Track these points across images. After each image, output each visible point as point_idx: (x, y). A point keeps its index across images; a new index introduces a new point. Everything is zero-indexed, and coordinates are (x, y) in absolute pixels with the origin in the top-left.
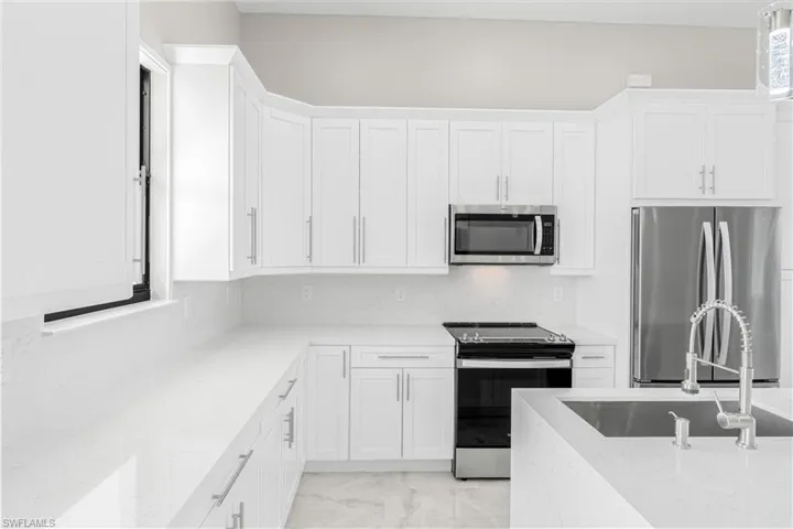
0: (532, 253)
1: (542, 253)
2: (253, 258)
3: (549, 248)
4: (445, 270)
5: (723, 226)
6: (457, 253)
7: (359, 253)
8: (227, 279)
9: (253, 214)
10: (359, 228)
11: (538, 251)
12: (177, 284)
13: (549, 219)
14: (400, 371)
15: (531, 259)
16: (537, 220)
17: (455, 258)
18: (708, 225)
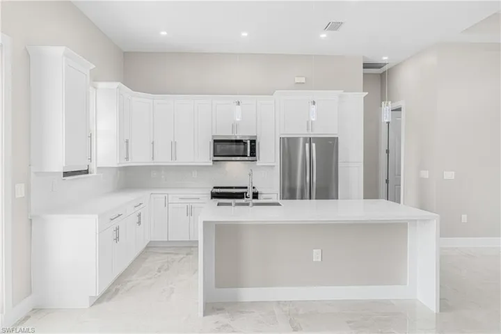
0: (247, 156)
1: (251, 156)
2: (127, 158)
3: (253, 153)
4: (211, 164)
6: (214, 156)
7: (174, 156)
8: (117, 166)
9: (127, 142)
10: (174, 145)
11: (249, 155)
12: (98, 168)
13: (253, 142)
14: (188, 204)
15: (246, 158)
16: (249, 142)
17: (214, 158)
18: (307, 144)
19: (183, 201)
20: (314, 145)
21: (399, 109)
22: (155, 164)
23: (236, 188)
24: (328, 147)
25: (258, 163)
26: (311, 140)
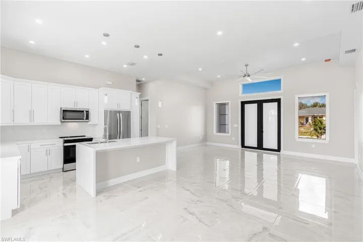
0: (83, 119)
3: (87, 118)
4: (60, 123)
6: (63, 119)
11: (85, 118)
13: (87, 112)
14: (47, 148)
15: (83, 121)
16: (85, 112)
17: (63, 121)
18: (118, 114)
19: (43, 147)
20: (121, 114)
21: (148, 100)
22: (15, 125)
23: (70, 137)
24: (127, 115)
25: (89, 123)
26: (119, 112)
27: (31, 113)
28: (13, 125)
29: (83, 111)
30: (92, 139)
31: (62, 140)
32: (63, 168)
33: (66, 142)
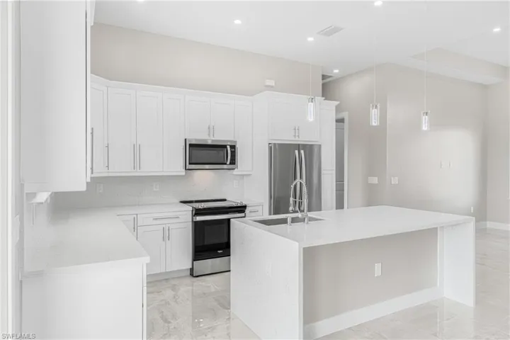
0: (226, 164)
1: (230, 164)
3: (233, 162)
4: (183, 173)
5: (302, 152)
6: (190, 164)
7: (137, 164)
10: (137, 149)
11: (228, 163)
13: (233, 147)
14: (164, 226)
15: (225, 166)
16: (228, 147)
17: (189, 167)
18: (297, 152)
19: (158, 222)
22: (111, 175)
25: (235, 172)
26: (298, 147)
27: (136, 151)
28: (106, 175)
29: (225, 147)
30: (245, 207)
31: (189, 208)
32: (192, 270)
33: (198, 212)
